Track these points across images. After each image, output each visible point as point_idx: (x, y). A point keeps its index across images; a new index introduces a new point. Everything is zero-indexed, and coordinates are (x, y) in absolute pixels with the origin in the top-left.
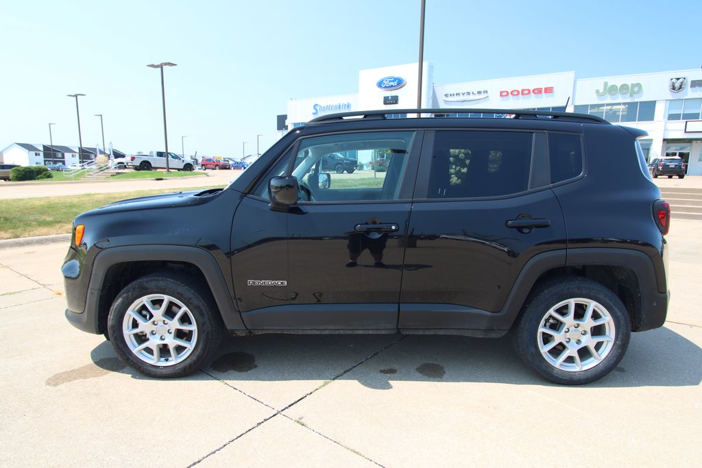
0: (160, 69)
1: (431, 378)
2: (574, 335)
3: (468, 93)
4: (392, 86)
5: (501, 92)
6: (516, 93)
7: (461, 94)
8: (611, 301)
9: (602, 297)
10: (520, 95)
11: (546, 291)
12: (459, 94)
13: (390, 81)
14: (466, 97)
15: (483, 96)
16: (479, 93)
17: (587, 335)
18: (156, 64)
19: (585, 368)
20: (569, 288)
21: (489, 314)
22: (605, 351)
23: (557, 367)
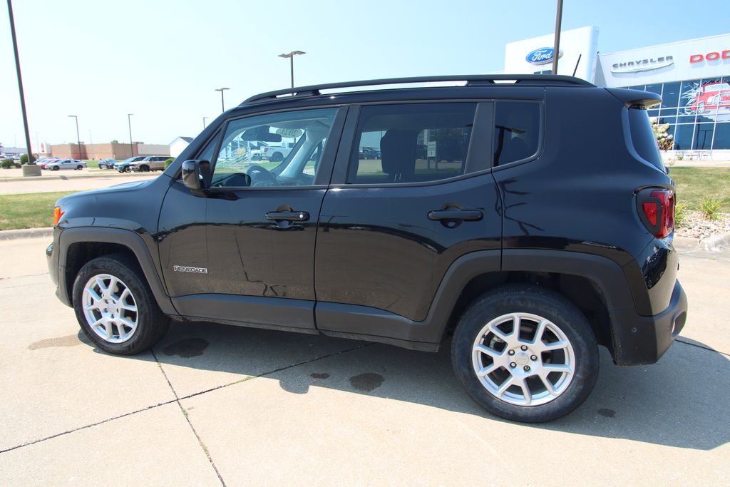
0: (290, 58)
1: (358, 390)
2: (520, 359)
3: (645, 61)
4: (545, 59)
5: (692, 57)
6: (713, 56)
7: (635, 63)
8: (566, 321)
9: (554, 314)
10: (721, 59)
11: (482, 301)
12: (633, 63)
13: (542, 54)
14: (642, 67)
15: (666, 63)
16: (660, 59)
17: (537, 362)
18: (286, 54)
19: (535, 403)
20: (509, 300)
21: (410, 322)
22: (563, 385)
23: (497, 396)
